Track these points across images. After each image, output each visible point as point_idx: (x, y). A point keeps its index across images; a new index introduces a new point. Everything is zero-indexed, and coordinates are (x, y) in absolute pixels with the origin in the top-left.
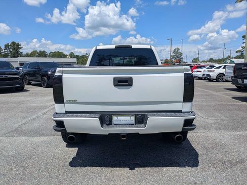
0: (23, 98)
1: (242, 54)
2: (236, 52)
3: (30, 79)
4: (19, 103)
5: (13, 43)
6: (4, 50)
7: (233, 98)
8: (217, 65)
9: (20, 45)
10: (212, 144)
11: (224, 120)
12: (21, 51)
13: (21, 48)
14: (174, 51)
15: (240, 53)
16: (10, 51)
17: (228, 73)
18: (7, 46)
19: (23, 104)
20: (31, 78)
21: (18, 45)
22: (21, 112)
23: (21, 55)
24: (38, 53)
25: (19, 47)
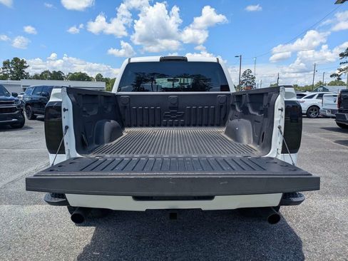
0: (20, 140)
1: (339, 79)
2: (331, 76)
3: (35, 111)
4: (13, 147)
5: (16, 60)
6: (3, 69)
7: (336, 142)
8: (308, 94)
9: (25, 62)
10: (320, 220)
11: (331, 178)
12: (26, 70)
13: (26, 67)
14: (244, 74)
15: (336, 78)
16: (11, 71)
17: (326, 105)
18: (6, 64)
19: (18, 148)
20: (35, 109)
21: (23, 62)
22: (13, 161)
23: (27, 77)
24: (51, 74)
25: (25, 65)
